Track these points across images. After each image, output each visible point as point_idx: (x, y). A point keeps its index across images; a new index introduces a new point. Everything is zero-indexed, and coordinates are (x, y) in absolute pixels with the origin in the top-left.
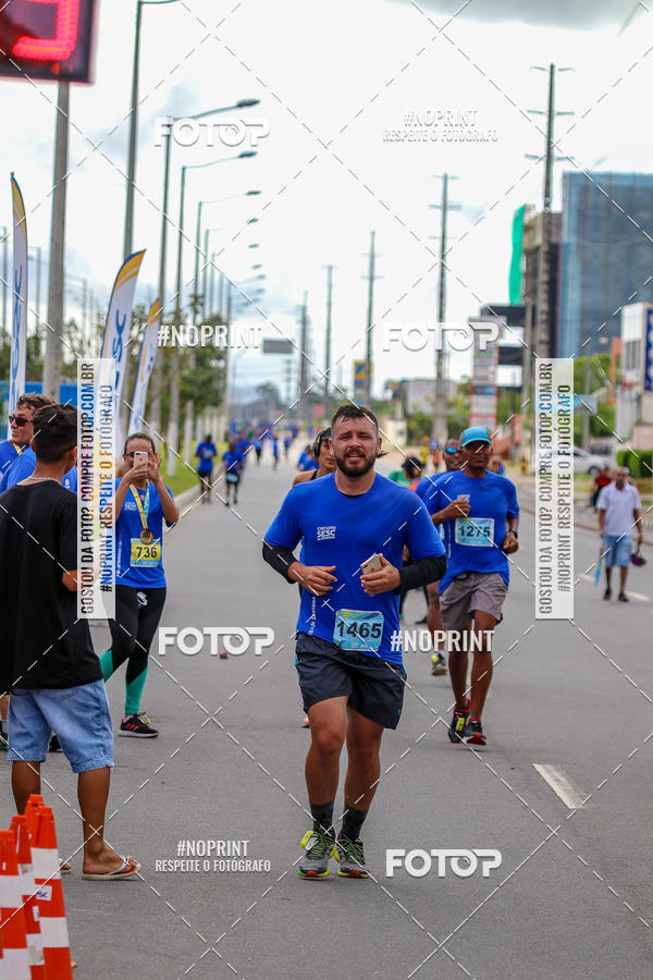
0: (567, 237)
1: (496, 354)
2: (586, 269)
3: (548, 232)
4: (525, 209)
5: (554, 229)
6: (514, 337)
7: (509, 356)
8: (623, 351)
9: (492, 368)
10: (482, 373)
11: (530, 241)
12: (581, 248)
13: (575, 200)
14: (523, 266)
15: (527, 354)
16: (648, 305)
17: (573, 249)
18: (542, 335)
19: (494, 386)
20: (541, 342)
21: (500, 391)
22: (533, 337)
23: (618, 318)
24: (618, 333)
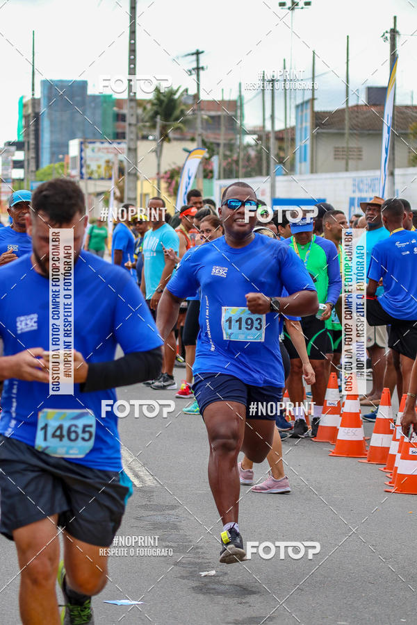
0: (43, 110)
1: (11, 164)
2: (52, 124)
3: (34, 107)
4: (22, 98)
5: (36, 106)
6: (19, 155)
7: (18, 164)
8: (70, 161)
9: (9, 171)
10: (5, 173)
11: (26, 111)
12: (50, 115)
13: (46, 92)
14: (23, 123)
15: (26, 164)
16: (82, 140)
17: (46, 115)
18: (32, 154)
19: (11, 178)
20: (32, 158)
21: (14, 181)
22: (28, 155)
23: (67, 146)
24: (67, 153)
